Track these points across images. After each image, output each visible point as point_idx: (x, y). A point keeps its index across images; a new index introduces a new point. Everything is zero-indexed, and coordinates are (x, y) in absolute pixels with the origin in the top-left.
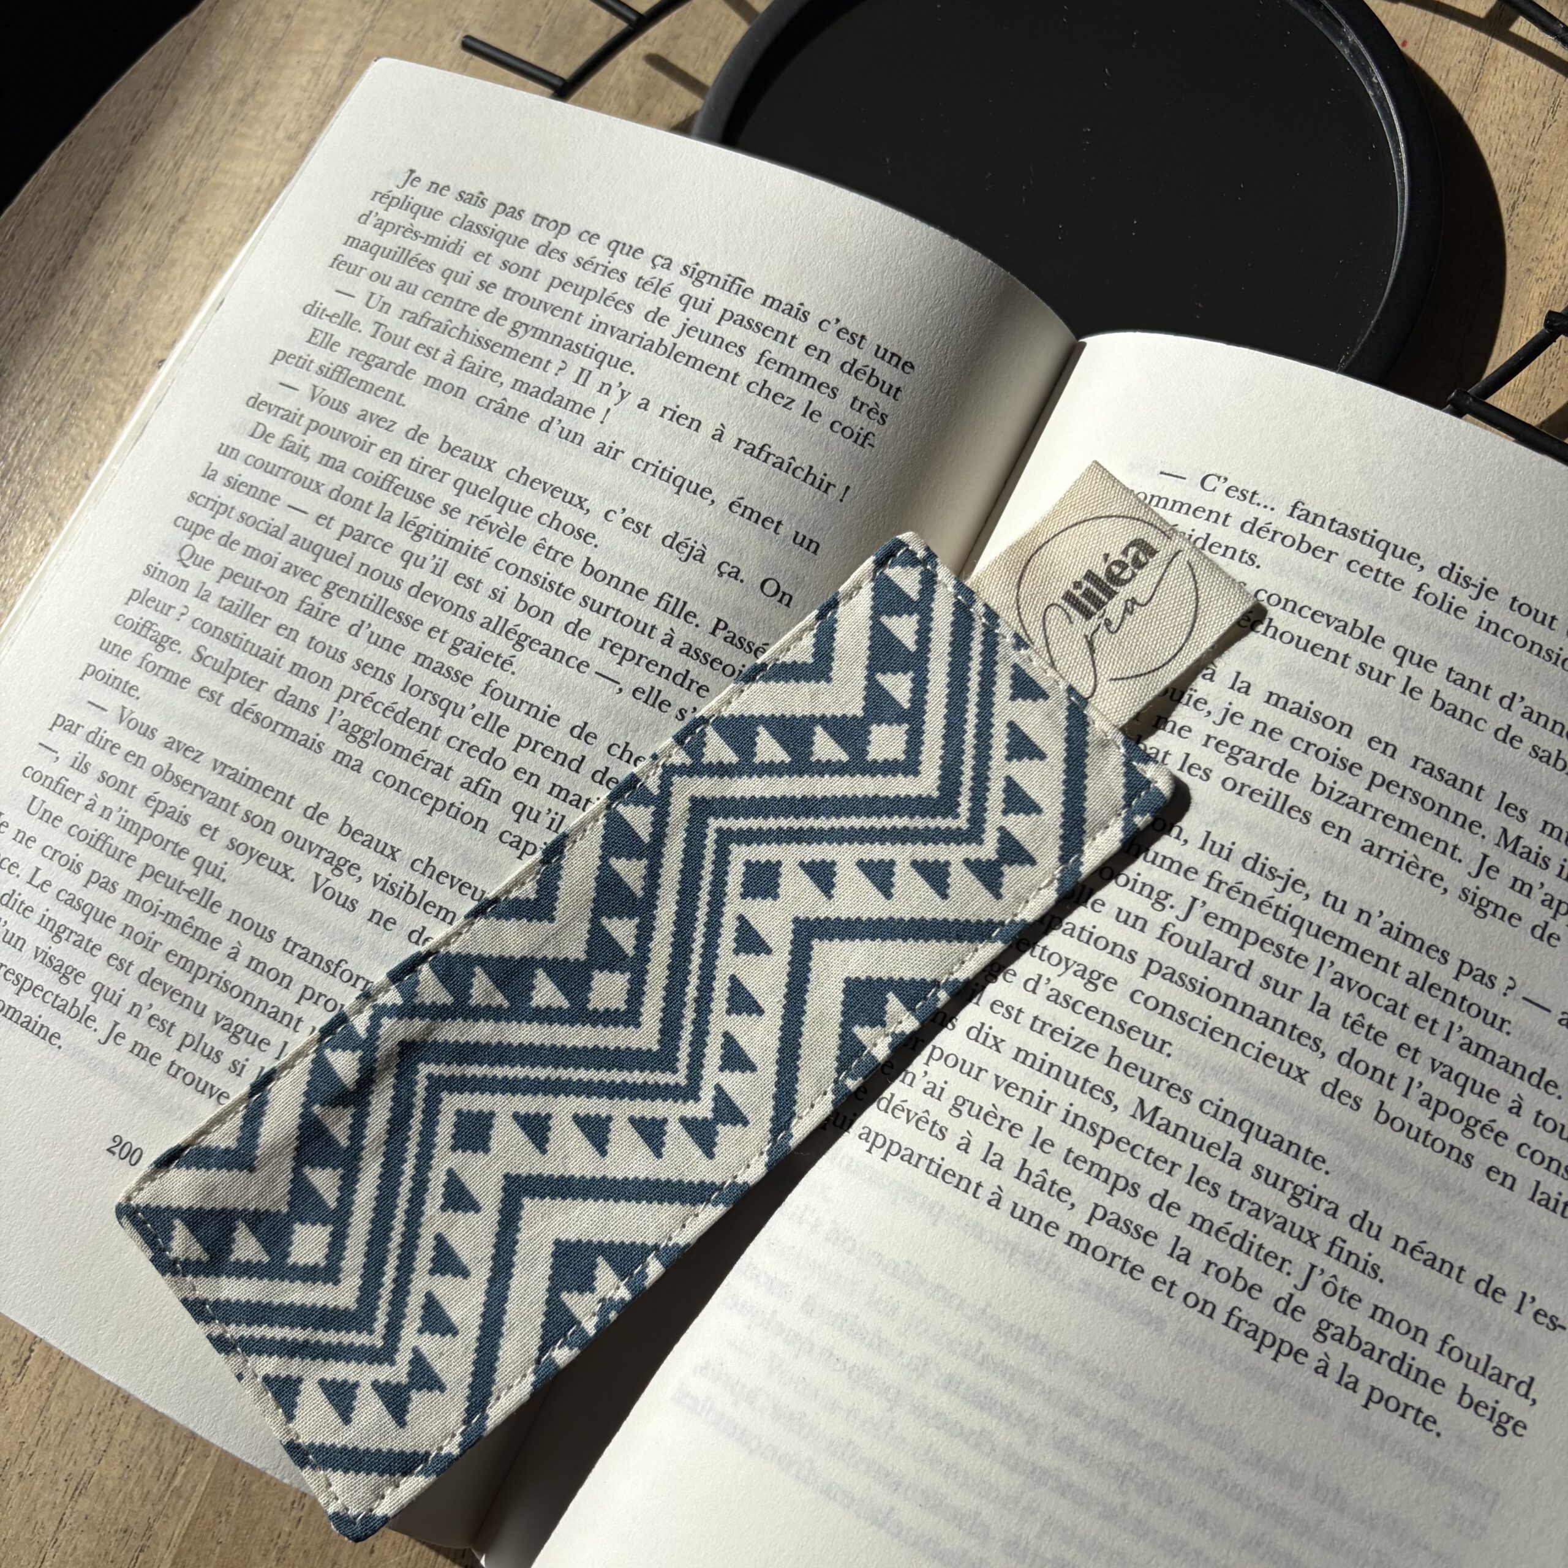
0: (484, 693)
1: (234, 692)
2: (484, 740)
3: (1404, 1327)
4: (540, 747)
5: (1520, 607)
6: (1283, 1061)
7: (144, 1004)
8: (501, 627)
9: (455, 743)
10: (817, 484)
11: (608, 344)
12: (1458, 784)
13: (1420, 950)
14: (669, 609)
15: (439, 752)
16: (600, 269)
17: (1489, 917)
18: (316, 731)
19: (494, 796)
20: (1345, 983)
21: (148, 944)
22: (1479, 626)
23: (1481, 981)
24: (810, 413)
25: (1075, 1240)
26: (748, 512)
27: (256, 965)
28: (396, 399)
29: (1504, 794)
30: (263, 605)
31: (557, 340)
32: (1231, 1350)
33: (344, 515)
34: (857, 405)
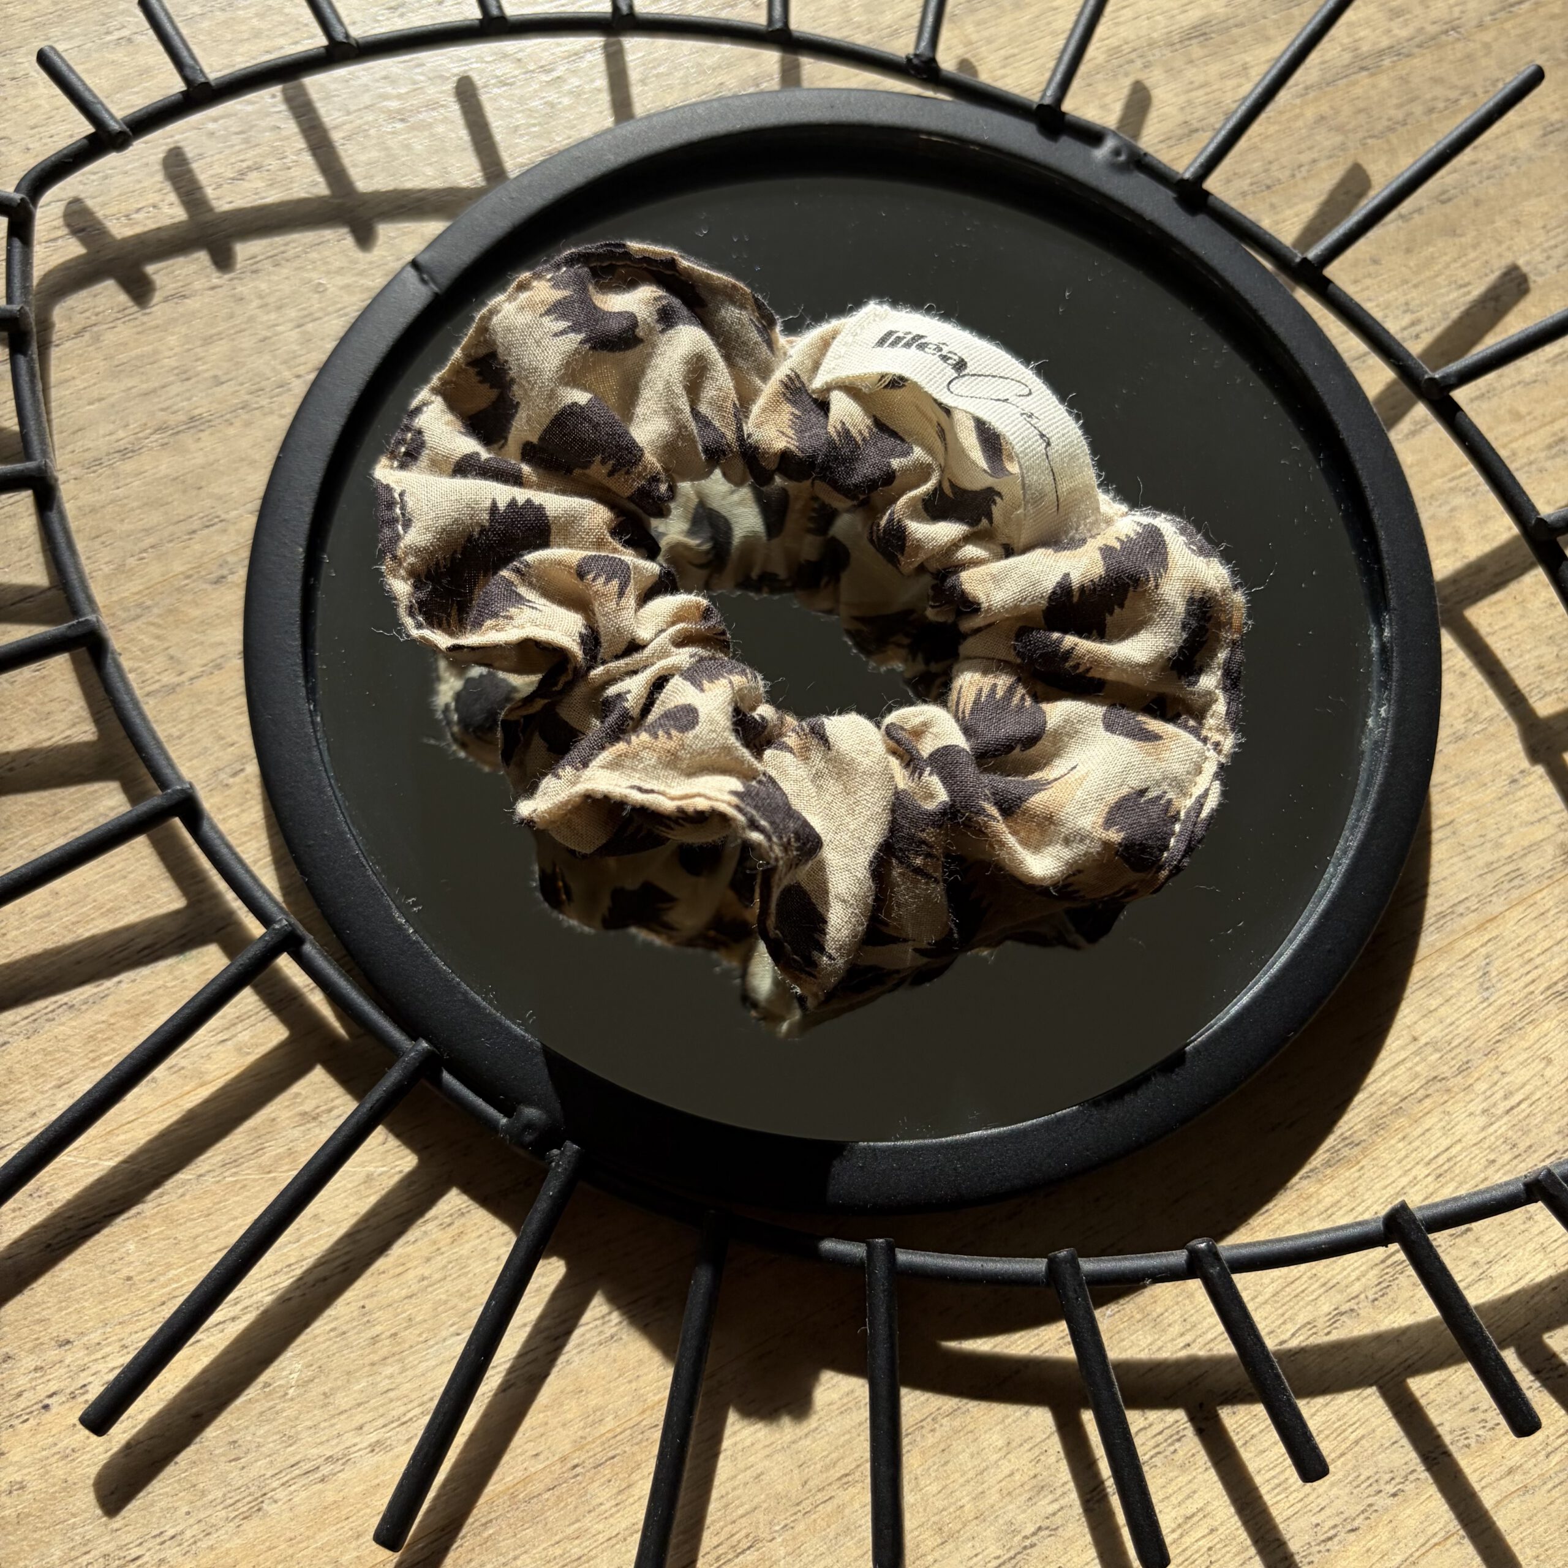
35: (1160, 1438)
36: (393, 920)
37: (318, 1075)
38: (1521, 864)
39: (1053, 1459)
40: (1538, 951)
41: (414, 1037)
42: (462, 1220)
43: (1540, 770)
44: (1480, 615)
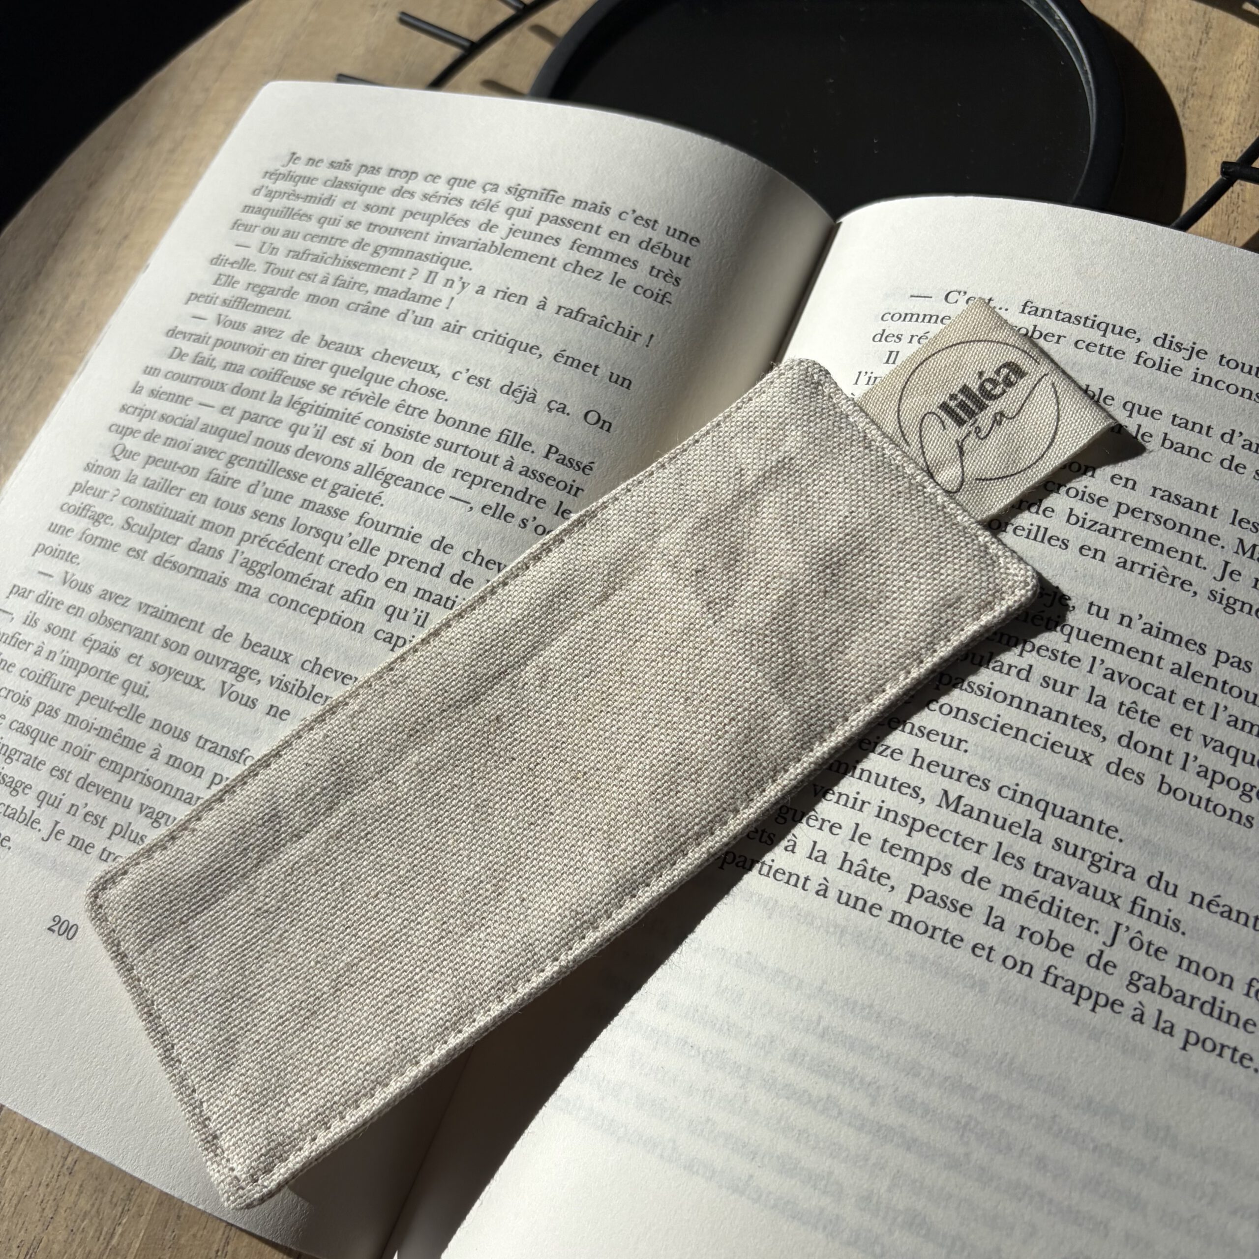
0: (358, 523)
1: (157, 548)
2: (359, 560)
3: (1210, 974)
4: (406, 560)
5: (1228, 362)
6: (1068, 747)
7: (80, 804)
8: (372, 472)
9: (336, 565)
10: (626, 334)
11: (450, 251)
12: (1194, 506)
13: (1179, 644)
14: (509, 442)
15: (322, 573)
16: (442, 199)
17: (1237, 612)
18: (222, 569)
19: (369, 604)
20: (1116, 677)
21: (84, 755)
22: (1195, 380)
23: (1238, 667)
24: (617, 281)
25: (898, 917)
26: (570, 360)
27: (174, 762)
28: (283, 314)
29: (1236, 511)
30: (178, 479)
31: (410, 254)
32: (1052, 1005)
33: (243, 403)
34: (655, 272)
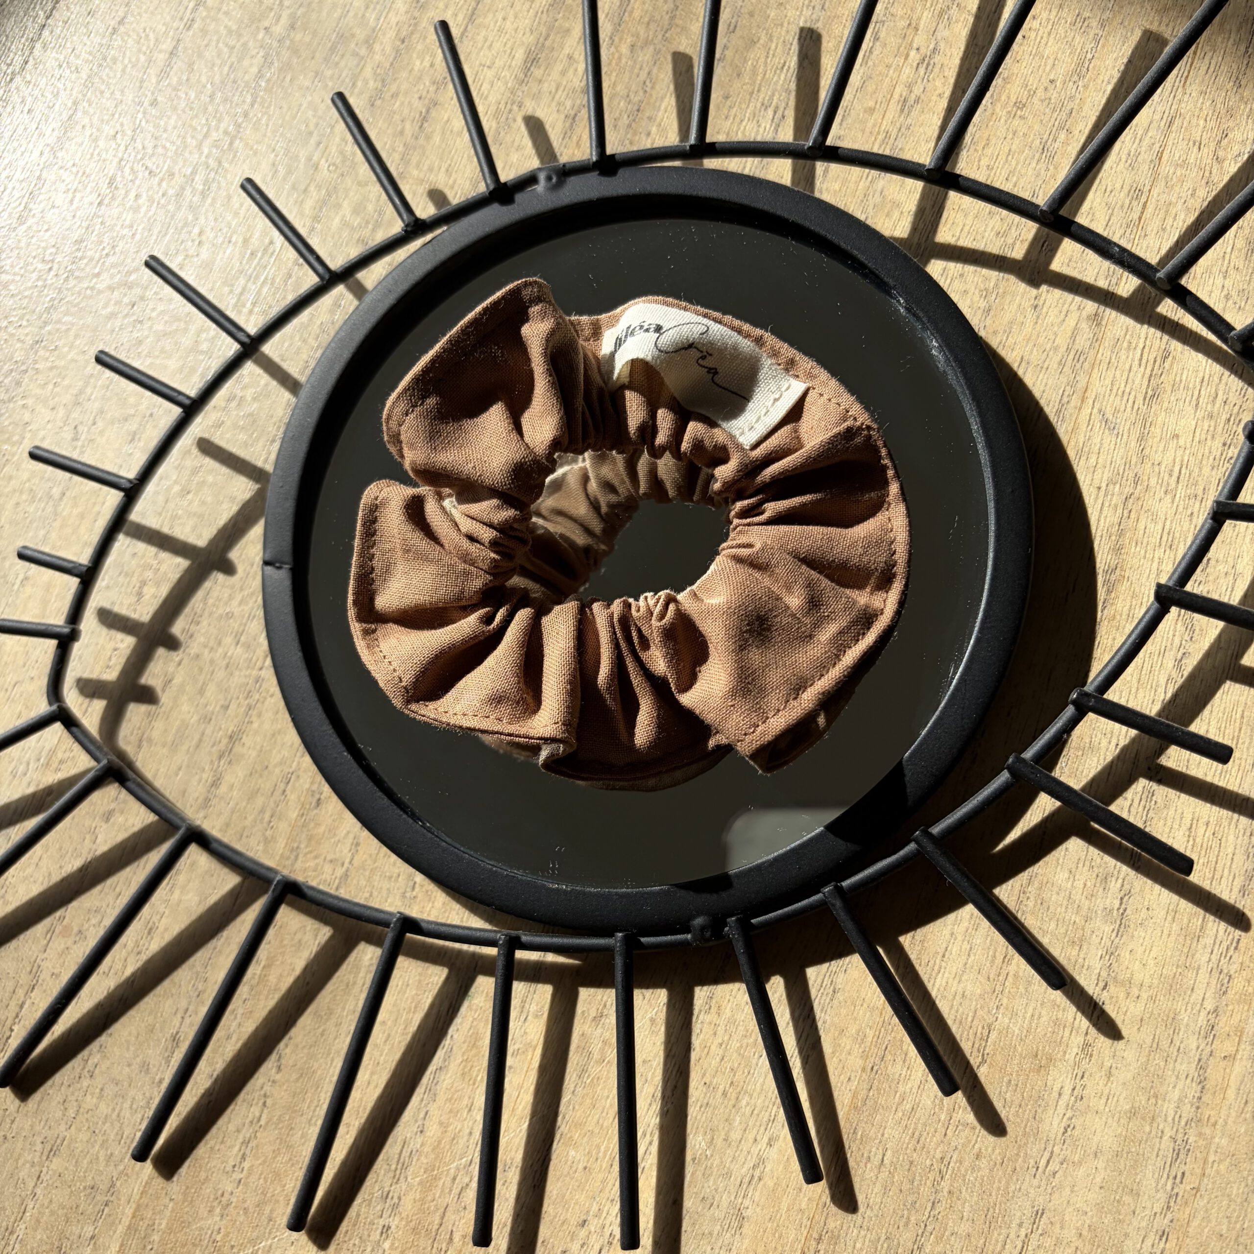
35: (1143, 803)
36: (552, 890)
37: (585, 993)
38: (1076, 347)
39: (1099, 860)
40: (1123, 385)
41: (611, 935)
42: (714, 1001)
43: (1044, 288)
44: (945, 235)
